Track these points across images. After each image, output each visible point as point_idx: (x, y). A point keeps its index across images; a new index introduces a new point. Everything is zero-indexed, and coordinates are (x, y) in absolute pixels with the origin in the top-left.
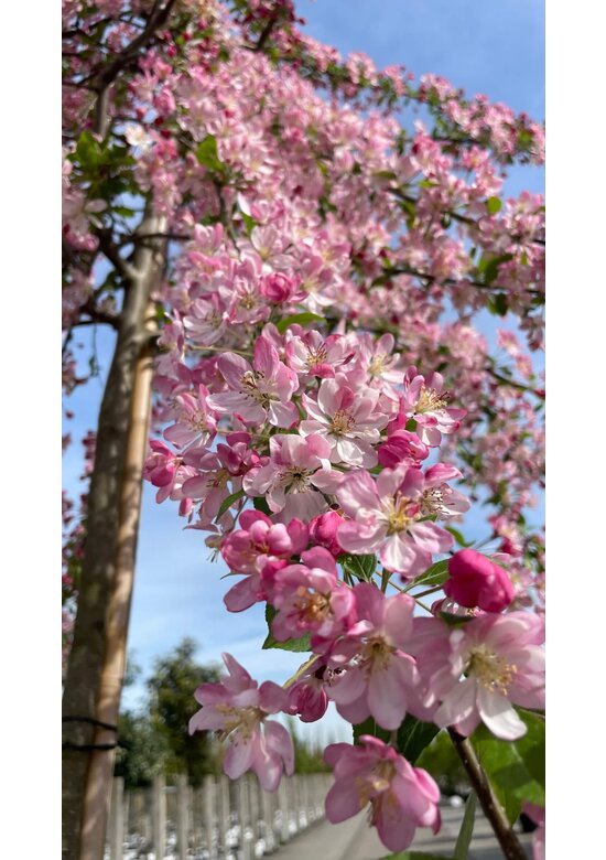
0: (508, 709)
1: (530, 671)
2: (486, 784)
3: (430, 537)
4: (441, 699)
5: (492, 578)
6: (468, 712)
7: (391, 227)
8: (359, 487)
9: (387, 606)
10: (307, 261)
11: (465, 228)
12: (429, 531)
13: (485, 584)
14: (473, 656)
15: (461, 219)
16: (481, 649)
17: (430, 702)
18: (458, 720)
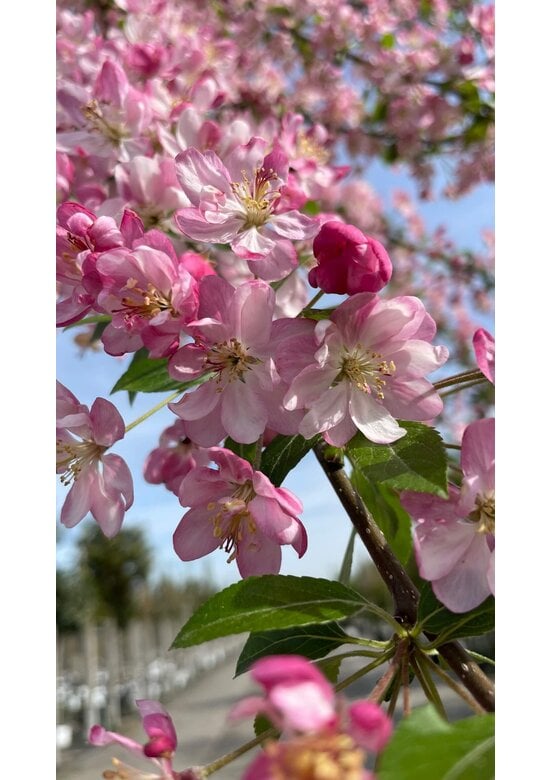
0: (385, 415)
1: (411, 378)
2: (362, 509)
3: (294, 228)
4: (307, 406)
5: (363, 248)
6: (338, 417)
7: (287, 68)
8: (206, 167)
9: (242, 302)
10: (188, 55)
11: (359, 69)
12: (295, 222)
13: (357, 254)
14: (346, 362)
15: (357, 60)
16: (354, 353)
17: (292, 404)
18: (326, 426)
